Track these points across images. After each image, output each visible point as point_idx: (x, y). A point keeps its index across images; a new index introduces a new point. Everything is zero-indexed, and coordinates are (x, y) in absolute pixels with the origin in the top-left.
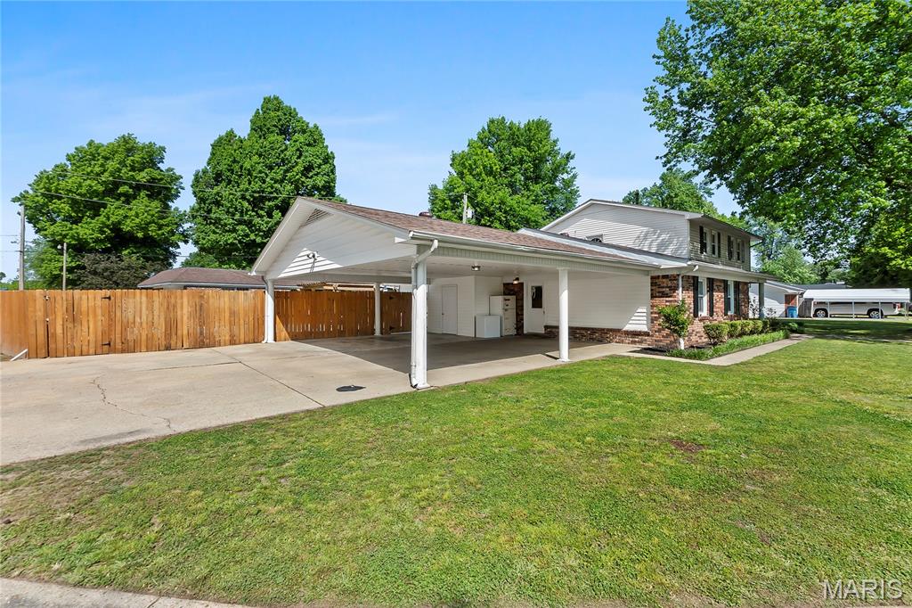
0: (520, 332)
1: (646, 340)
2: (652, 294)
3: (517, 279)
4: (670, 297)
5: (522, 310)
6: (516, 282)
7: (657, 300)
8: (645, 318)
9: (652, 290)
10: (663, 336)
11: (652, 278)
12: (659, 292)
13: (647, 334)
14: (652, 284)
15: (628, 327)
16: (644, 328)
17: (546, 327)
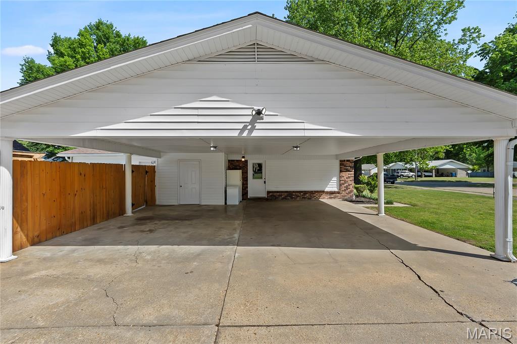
0: (245, 196)
1: (338, 196)
2: (340, 170)
3: (243, 157)
4: (351, 172)
5: (247, 180)
6: (243, 160)
7: (343, 174)
8: (336, 184)
9: (341, 168)
10: (347, 193)
11: (341, 161)
12: (345, 169)
13: (338, 193)
14: (341, 165)
15: (327, 189)
16: (336, 189)
17: (269, 192)
